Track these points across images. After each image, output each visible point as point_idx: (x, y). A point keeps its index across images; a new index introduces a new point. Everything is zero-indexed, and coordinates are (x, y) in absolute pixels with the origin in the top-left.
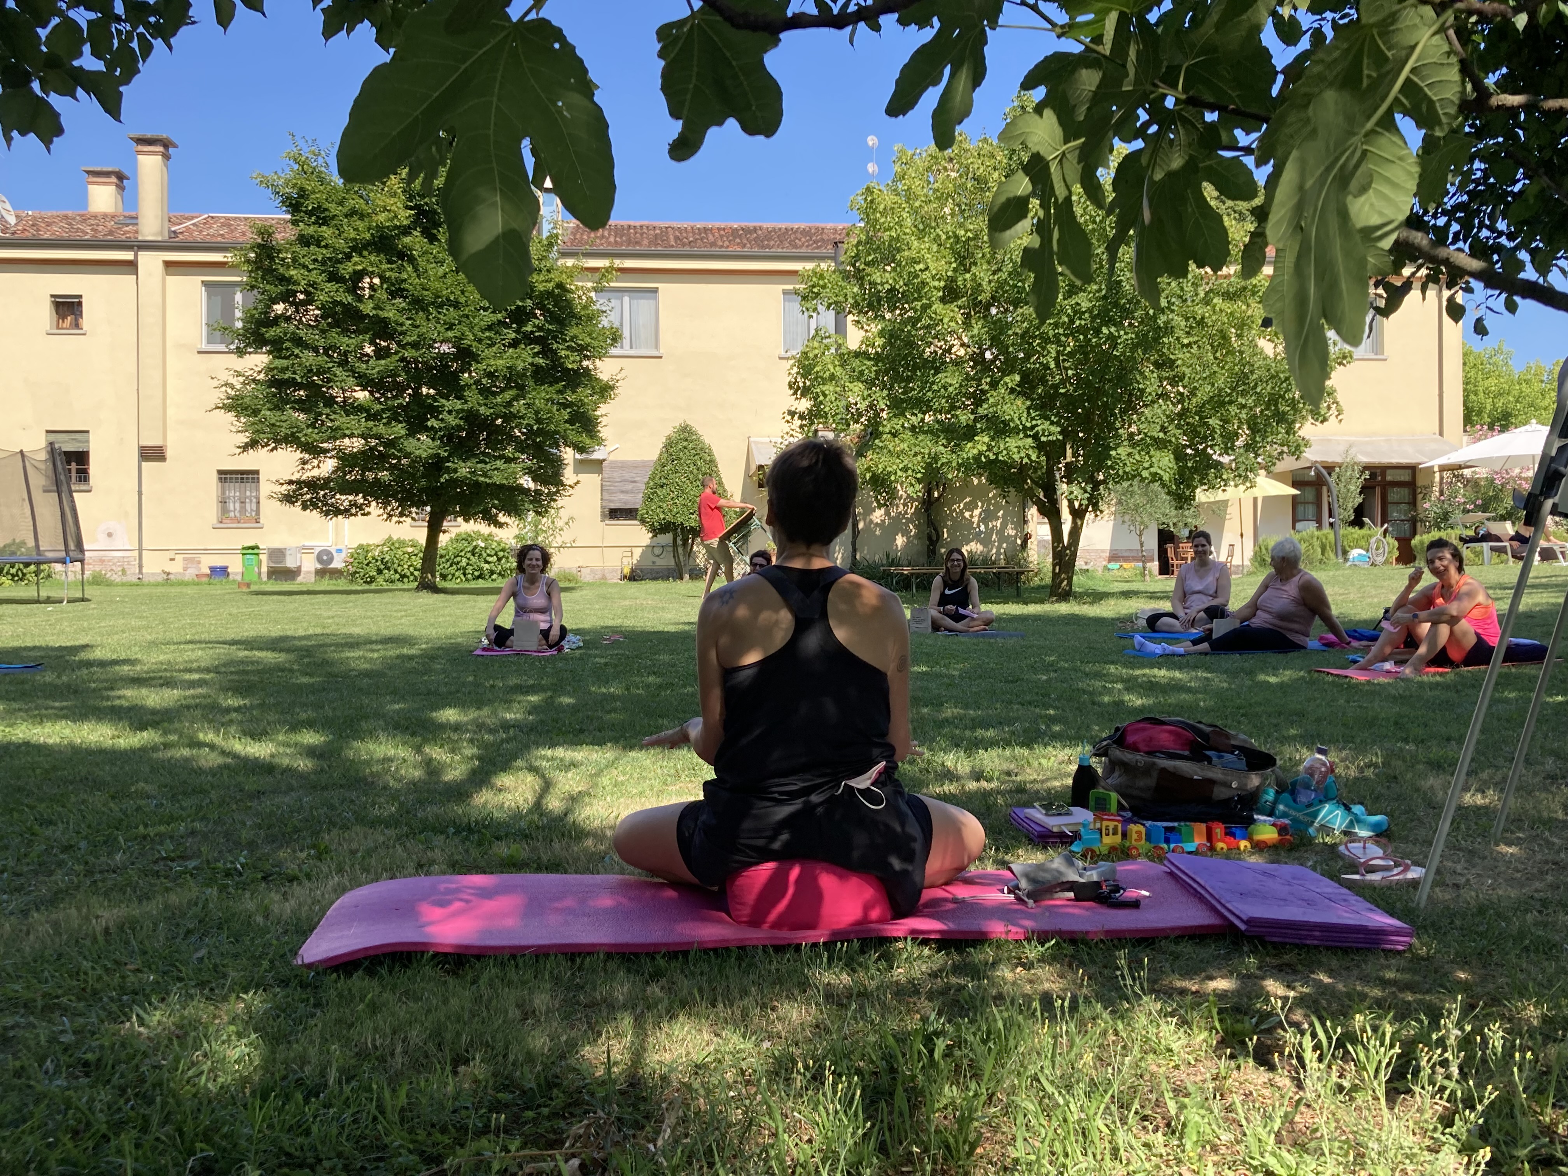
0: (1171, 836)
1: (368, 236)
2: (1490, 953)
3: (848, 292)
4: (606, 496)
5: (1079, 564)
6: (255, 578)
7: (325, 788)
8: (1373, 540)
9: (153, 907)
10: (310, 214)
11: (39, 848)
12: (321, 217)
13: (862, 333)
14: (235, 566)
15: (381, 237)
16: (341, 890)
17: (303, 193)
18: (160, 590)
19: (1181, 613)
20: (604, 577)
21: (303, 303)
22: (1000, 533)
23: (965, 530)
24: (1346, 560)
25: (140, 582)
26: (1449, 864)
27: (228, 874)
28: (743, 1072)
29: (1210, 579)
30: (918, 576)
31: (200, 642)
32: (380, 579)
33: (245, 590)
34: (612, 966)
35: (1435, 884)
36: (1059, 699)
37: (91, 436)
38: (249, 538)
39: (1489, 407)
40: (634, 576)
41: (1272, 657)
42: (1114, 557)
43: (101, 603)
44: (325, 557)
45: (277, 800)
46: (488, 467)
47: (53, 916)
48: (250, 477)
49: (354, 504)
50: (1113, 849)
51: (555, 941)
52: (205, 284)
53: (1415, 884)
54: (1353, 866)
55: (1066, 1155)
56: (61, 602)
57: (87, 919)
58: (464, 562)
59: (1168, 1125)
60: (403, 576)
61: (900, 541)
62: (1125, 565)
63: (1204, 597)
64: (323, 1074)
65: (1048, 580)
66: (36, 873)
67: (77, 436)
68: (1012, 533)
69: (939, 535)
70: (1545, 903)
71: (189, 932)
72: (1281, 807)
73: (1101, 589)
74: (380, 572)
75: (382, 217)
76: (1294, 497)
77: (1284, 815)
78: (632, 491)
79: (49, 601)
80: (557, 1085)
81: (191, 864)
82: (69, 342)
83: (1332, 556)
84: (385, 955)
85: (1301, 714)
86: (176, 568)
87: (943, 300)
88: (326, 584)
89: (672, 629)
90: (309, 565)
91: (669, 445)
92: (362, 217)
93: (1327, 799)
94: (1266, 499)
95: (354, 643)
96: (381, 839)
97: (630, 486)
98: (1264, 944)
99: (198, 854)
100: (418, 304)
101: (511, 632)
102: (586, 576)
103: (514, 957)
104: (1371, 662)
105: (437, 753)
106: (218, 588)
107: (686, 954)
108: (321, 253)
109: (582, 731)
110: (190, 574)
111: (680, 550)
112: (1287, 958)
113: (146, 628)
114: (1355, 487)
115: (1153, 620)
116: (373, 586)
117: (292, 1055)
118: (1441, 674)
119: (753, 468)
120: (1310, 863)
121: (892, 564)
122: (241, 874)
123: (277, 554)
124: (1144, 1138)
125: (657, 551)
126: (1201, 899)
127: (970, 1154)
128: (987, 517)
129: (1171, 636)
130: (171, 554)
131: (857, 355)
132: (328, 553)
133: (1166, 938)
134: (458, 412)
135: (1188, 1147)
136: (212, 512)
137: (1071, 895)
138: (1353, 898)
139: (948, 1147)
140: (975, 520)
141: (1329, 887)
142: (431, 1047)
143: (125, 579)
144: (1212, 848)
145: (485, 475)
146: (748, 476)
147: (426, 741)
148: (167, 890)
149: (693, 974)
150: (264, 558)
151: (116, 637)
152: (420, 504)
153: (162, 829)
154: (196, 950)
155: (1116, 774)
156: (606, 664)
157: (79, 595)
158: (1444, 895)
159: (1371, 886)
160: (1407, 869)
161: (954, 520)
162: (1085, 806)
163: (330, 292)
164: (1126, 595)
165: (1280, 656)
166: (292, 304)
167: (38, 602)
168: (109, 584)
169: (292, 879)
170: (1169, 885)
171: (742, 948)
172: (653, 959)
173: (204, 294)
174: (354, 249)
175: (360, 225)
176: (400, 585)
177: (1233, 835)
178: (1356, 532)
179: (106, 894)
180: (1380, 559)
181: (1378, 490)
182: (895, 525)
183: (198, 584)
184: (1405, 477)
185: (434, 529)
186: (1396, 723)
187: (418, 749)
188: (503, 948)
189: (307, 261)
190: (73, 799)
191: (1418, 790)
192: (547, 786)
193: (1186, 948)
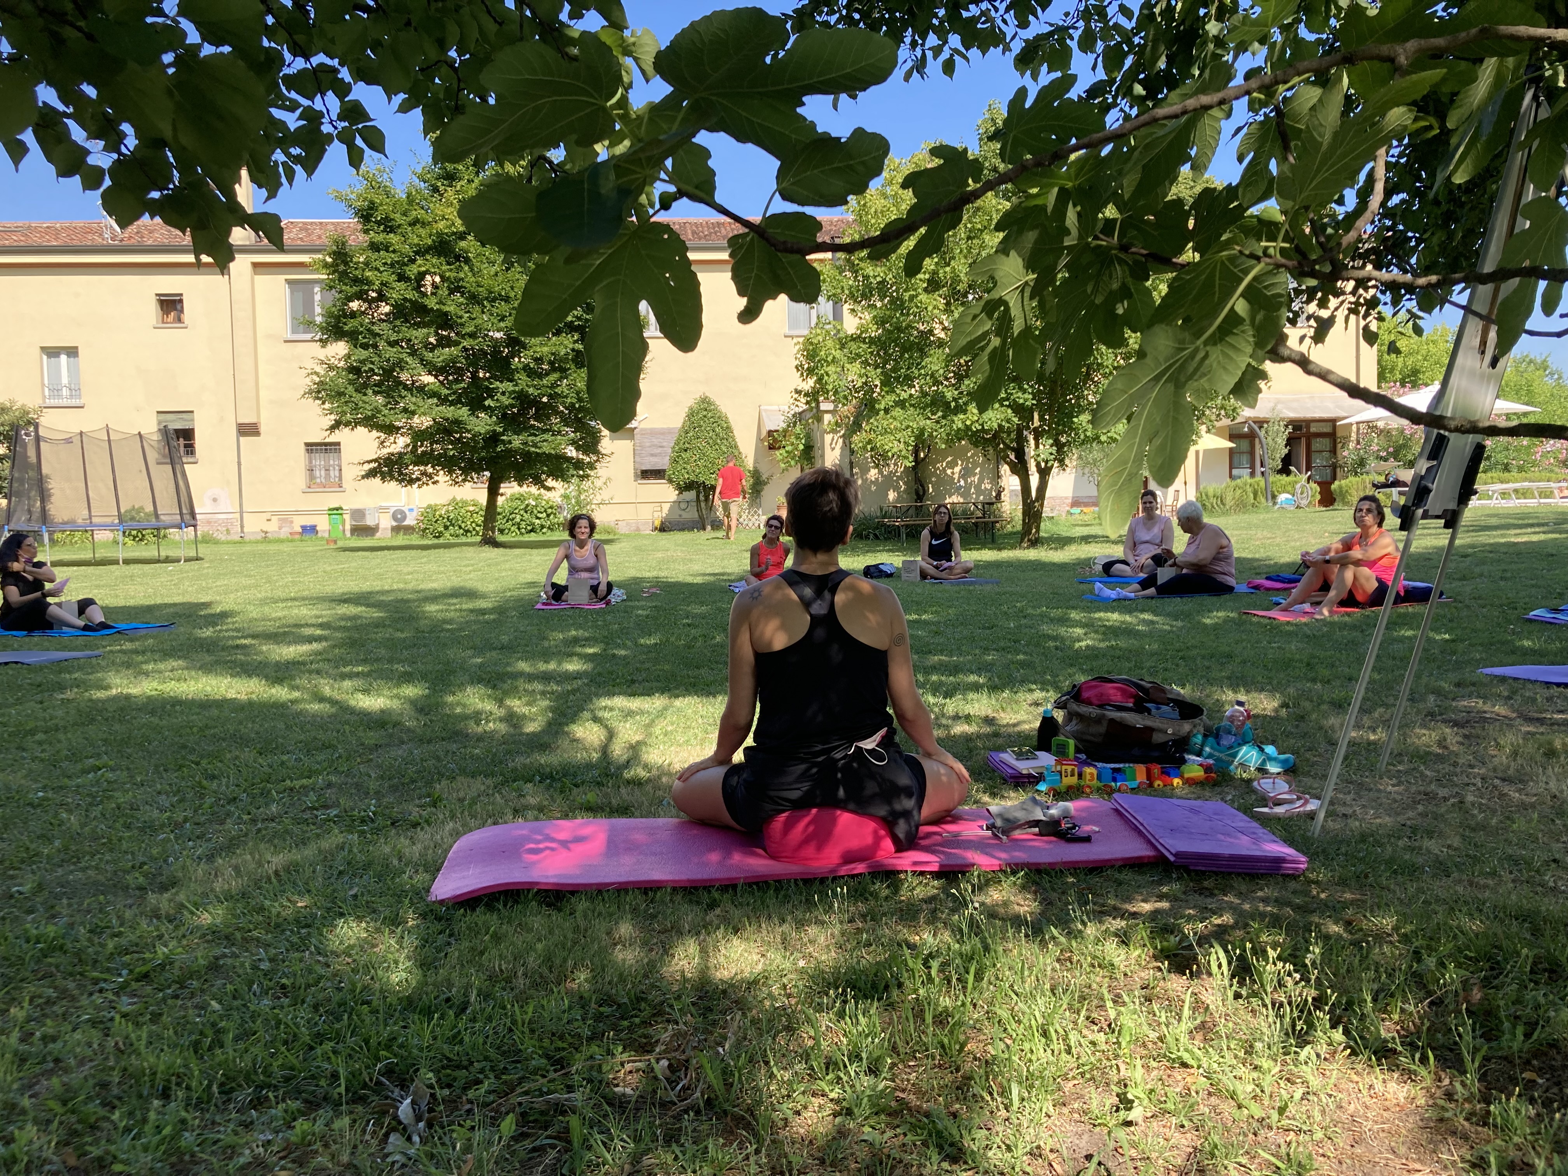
0: (1118, 776)
1: (429, 242)
2: (1366, 877)
3: (844, 284)
4: (638, 459)
5: (1046, 512)
6: (340, 535)
7: (429, 742)
8: (1298, 486)
9: (310, 851)
10: (379, 223)
11: (209, 800)
12: (389, 226)
13: (857, 320)
14: (323, 524)
15: (441, 242)
16: (457, 835)
17: (372, 206)
18: (261, 547)
19: (1131, 560)
20: (638, 529)
21: (374, 300)
22: (978, 487)
23: (947, 484)
24: (1275, 503)
25: (242, 541)
26: (1341, 796)
27: (363, 821)
28: (784, 986)
29: (1156, 530)
30: (907, 526)
31: (304, 599)
32: (447, 535)
33: (332, 546)
34: (678, 898)
35: (1329, 814)
36: (1027, 645)
37: (196, 415)
38: (333, 500)
39: (1400, 365)
40: (664, 528)
41: (1208, 600)
42: (1075, 503)
43: (211, 561)
44: (399, 516)
45: (393, 754)
46: (538, 439)
47: (233, 861)
48: (333, 448)
49: (424, 473)
50: (1070, 788)
51: (632, 879)
52: (288, 282)
53: (1312, 816)
54: (1264, 801)
55: (1032, 1051)
56: (178, 561)
57: (260, 864)
58: (518, 519)
59: (1110, 1025)
60: (467, 531)
61: (892, 495)
62: (1085, 510)
63: (1151, 547)
64: (466, 995)
65: (1019, 527)
66: (210, 821)
67: (184, 416)
68: (989, 486)
69: (925, 491)
70: (1414, 830)
71: (341, 873)
72: (1207, 749)
73: (1065, 534)
74: (446, 528)
75: (441, 225)
76: (1231, 449)
77: (1210, 756)
78: (660, 454)
79: (168, 560)
80: (643, 999)
81: (334, 812)
82: (172, 335)
83: (1263, 500)
84: (500, 893)
85: (1230, 656)
86: (272, 527)
87: (925, 290)
88: (401, 540)
89: (699, 580)
90: (386, 523)
91: (691, 414)
92: (424, 224)
93: (1245, 743)
94: (1205, 451)
95: (434, 597)
96: (483, 788)
97: (659, 450)
98: (1188, 871)
99: (337, 805)
100: (474, 299)
101: (565, 588)
102: (623, 529)
103: (600, 892)
104: (1291, 605)
105: (516, 704)
106: (309, 546)
107: (734, 887)
108: (390, 258)
109: (633, 682)
110: (284, 533)
111: (703, 504)
112: (1206, 884)
113: (256, 586)
114: (1281, 441)
115: (1108, 567)
116: (441, 540)
117: (440, 979)
118: (1348, 614)
119: (764, 433)
120: (1230, 797)
121: (884, 517)
122: (372, 821)
123: (358, 514)
124: (1091, 1037)
125: (683, 506)
126: (1140, 833)
127: (961, 1050)
128: (966, 473)
129: (1123, 581)
130: (268, 516)
131: (854, 339)
132: (402, 512)
133: (1112, 867)
134: (511, 393)
135: (1124, 1044)
136: (300, 479)
137: (1037, 830)
138: (1261, 831)
139: (943, 1046)
140: (956, 476)
141: (1241, 820)
142: (545, 971)
143: (229, 538)
144: (1151, 785)
145: (535, 445)
146: (760, 440)
147: (507, 693)
148: (318, 836)
149: (741, 904)
150: (347, 517)
151: (232, 596)
152: (479, 470)
153: (305, 781)
154: (351, 888)
155: (1074, 722)
156: (647, 617)
157: (193, 554)
158: (1334, 825)
159: (1278, 819)
160: (1306, 802)
161: (938, 476)
162: (1048, 750)
163: (400, 291)
164: (1086, 539)
165: (1215, 599)
166: (365, 301)
167: (158, 561)
168: (217, 542)
169: (415, 825)
170: (1115, 820)
171: (779, 881)
172: (709, 892)
173: (288, 290)
174: (417, 253)
175: (423, 232)
176: (464, 539)
177: (1168, 774)
178: (1284, 479)
179: (270, 841)
180: (1304, 502)
181: (1303, 440)
182: (888, 482)
183: (292, 541)
184: (1327, 429)
185: (493, 492)
186: (1308, 664)
187: (500, 702)
188: (590, 885)
189: (378, 264)
190: (228, 756)
191: (1321, 728)
192: (611, 735)
193: (1126, 876)
